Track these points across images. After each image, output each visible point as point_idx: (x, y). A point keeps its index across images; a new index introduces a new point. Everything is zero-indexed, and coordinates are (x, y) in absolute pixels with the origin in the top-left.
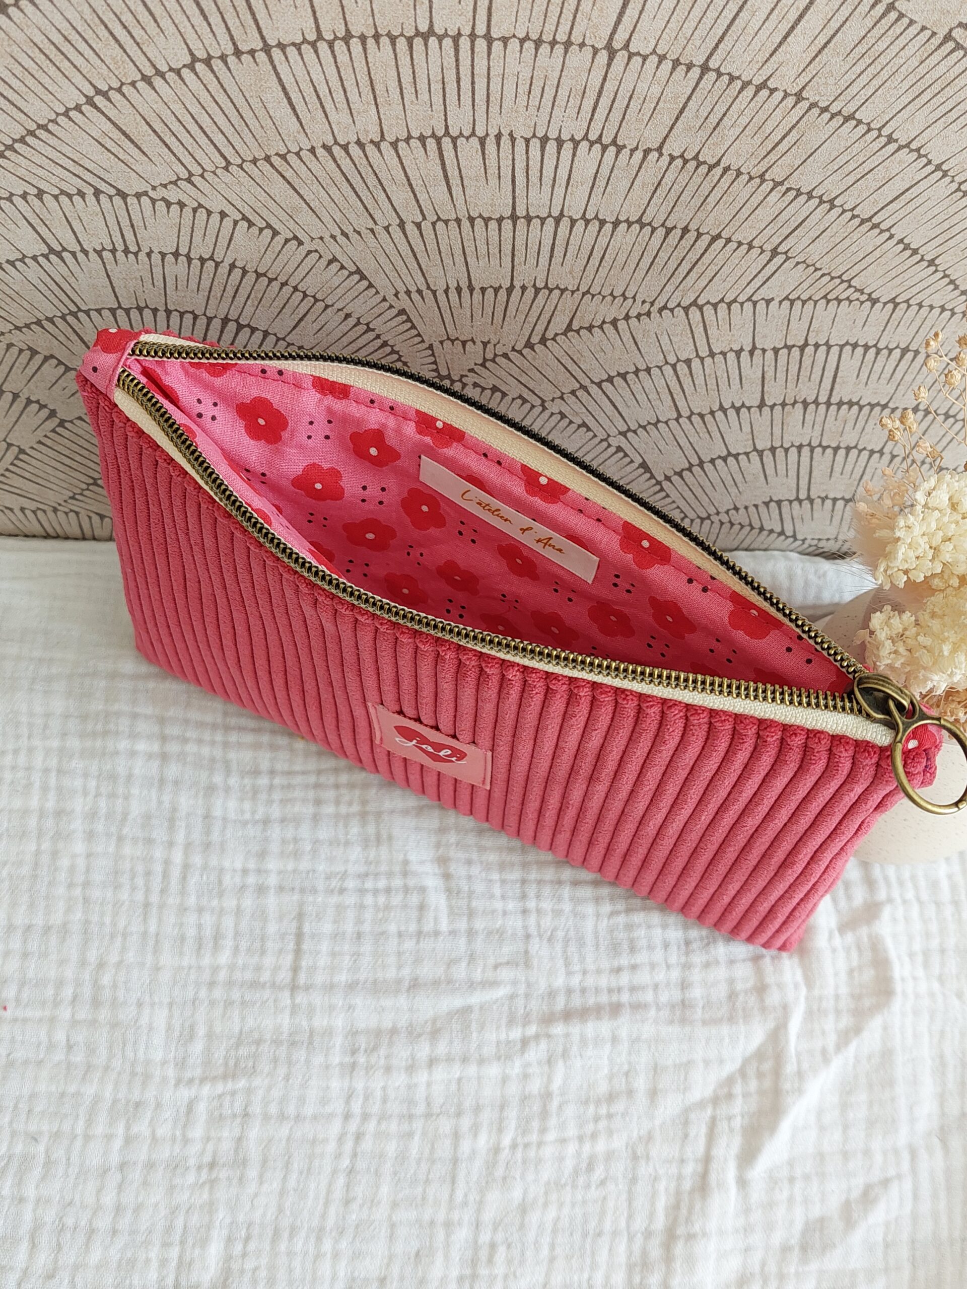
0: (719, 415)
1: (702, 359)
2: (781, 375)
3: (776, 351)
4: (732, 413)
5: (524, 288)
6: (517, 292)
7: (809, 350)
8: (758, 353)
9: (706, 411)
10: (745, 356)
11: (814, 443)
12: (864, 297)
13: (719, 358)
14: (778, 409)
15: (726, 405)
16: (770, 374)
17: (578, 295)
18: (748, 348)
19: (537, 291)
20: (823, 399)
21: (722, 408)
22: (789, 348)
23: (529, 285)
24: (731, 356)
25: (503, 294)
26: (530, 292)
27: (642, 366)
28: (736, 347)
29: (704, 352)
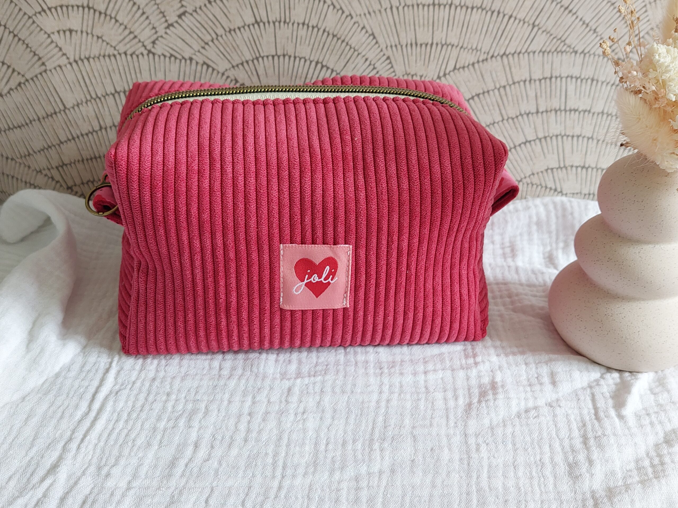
0: (520, 117)
1: (510, 85)
2: (544, 95)
3: (540, 80)
4: (525, 116)
5: (437, 44)
6: (434, 46)
7: (553, 80)
8: (532, 82)
9: (514, 116)
10: (527, 83)
11: (563, 134)
12: (571, 50)
13: (517, 85)
14: (545, 114)
15: (523, 112)
16: (539, 94)
17: (459, 48)
18: (528, 79)
19: (442, 46)
20: (563, 108)
21: (521, 115)
22: (545, 79)
23: (439, 42)
24: (522, 83)
25: (429, 47)
26: (440, 46)
27: (486, 90)
28: (524, 79)
29: (511, 82)
